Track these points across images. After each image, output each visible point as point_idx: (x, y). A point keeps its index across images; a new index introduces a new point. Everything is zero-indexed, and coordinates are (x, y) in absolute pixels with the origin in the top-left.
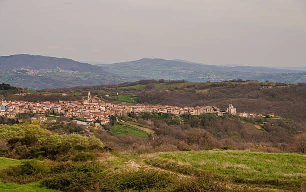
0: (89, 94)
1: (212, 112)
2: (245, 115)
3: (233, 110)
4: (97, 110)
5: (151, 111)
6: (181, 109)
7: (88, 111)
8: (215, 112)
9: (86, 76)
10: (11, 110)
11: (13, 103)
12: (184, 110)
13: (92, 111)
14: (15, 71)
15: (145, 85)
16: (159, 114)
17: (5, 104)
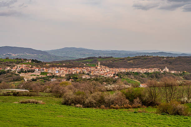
0: (99, 63)
1: (158, 71)
2: (173, 72)
3: (167, 70)
4: (106, 71)
5: (129, 71)
6: (143, 70)
7: (101, 72)
8: (159, 71)
9: (41, 56)
10: (62, 72)
11: (61, 69)
12: (145, 70)
13: (104, 72)
16: (134, 72)
17: (58, 69)
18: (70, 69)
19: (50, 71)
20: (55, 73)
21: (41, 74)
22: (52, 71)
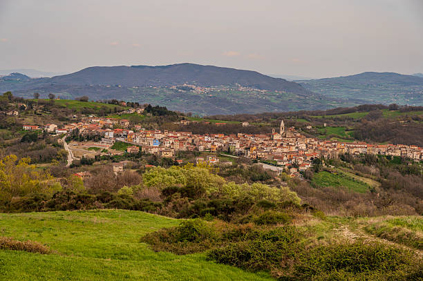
0: (282, 124)
4: (293, 149)
5: (376, 153)
7: (279, 150)
9: (278, 97)
10: (168, 145)
11: (170, 135)
13: (285, 150)
14: (174, 87)
15: (367, 113)
16: (389, 157)
17: (159, 136)
18: (197, 138)
19: (138, 141)
20: (151, 145)
21: (112, 148)
22: (144, 141)
